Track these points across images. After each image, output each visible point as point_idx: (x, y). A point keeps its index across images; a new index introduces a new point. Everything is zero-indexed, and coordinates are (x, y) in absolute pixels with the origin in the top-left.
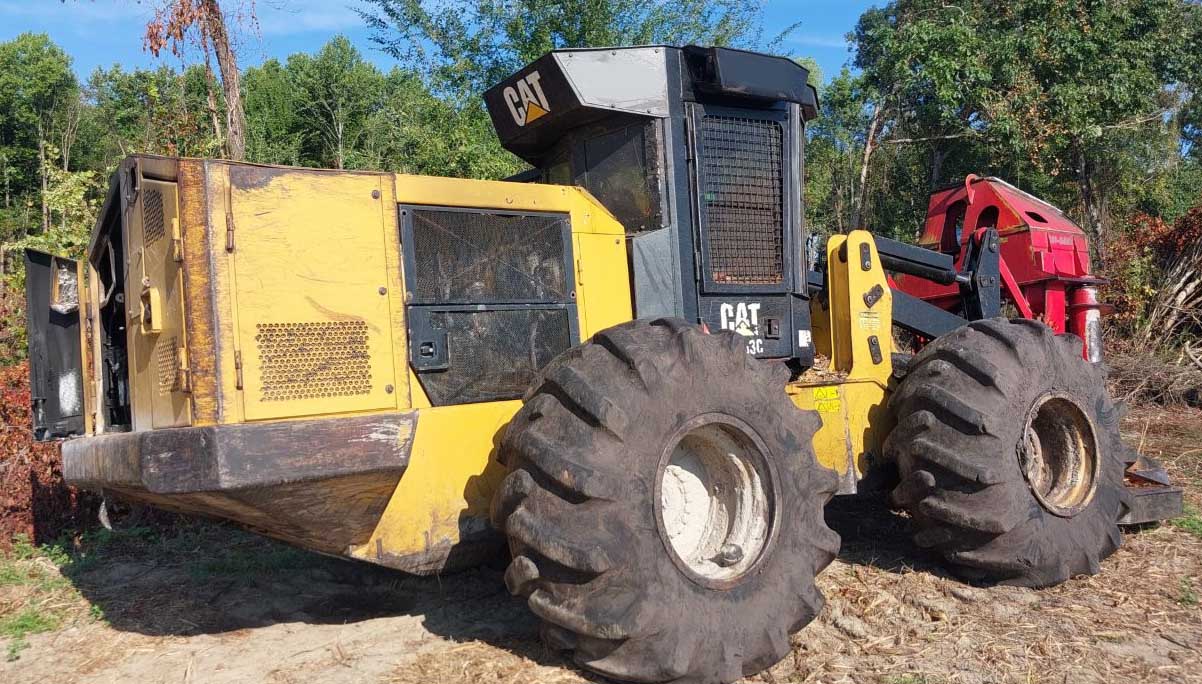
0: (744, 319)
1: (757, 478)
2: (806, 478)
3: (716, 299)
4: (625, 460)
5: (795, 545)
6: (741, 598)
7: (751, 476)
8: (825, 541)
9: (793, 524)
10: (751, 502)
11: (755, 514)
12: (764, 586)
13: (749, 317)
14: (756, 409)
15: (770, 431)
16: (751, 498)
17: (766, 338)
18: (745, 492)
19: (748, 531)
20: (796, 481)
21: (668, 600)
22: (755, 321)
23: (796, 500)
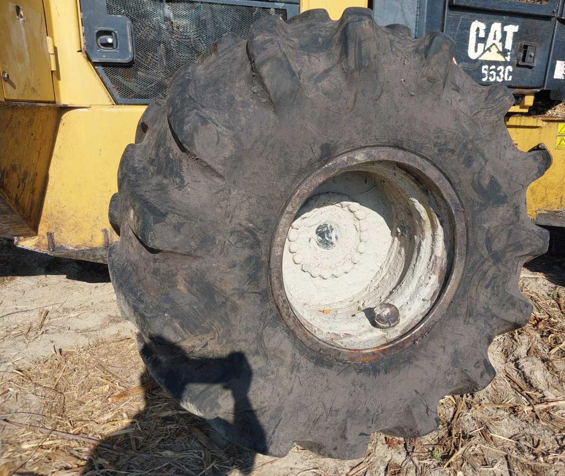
0: (497, 42)
1: (440, 231)
2: (504, 237)
3: (466, 15)
4: (223, 204)
5: (469, 314)
6: (383, 371)
7: (434, 227)
8: (511, 312)
9: (473, 291)
10: (428, 256)
11: (431, 270)
12: (417, 360)
13: (503, 40)
14: (451, 146)
15: (465, 178)
16: (428, 250)
17: (518, 65)
18: (423, 243)
19: (417, 288)
20: (489, 241)
21: (272, 377)
22: (509, 45)
23: (483, 263)
